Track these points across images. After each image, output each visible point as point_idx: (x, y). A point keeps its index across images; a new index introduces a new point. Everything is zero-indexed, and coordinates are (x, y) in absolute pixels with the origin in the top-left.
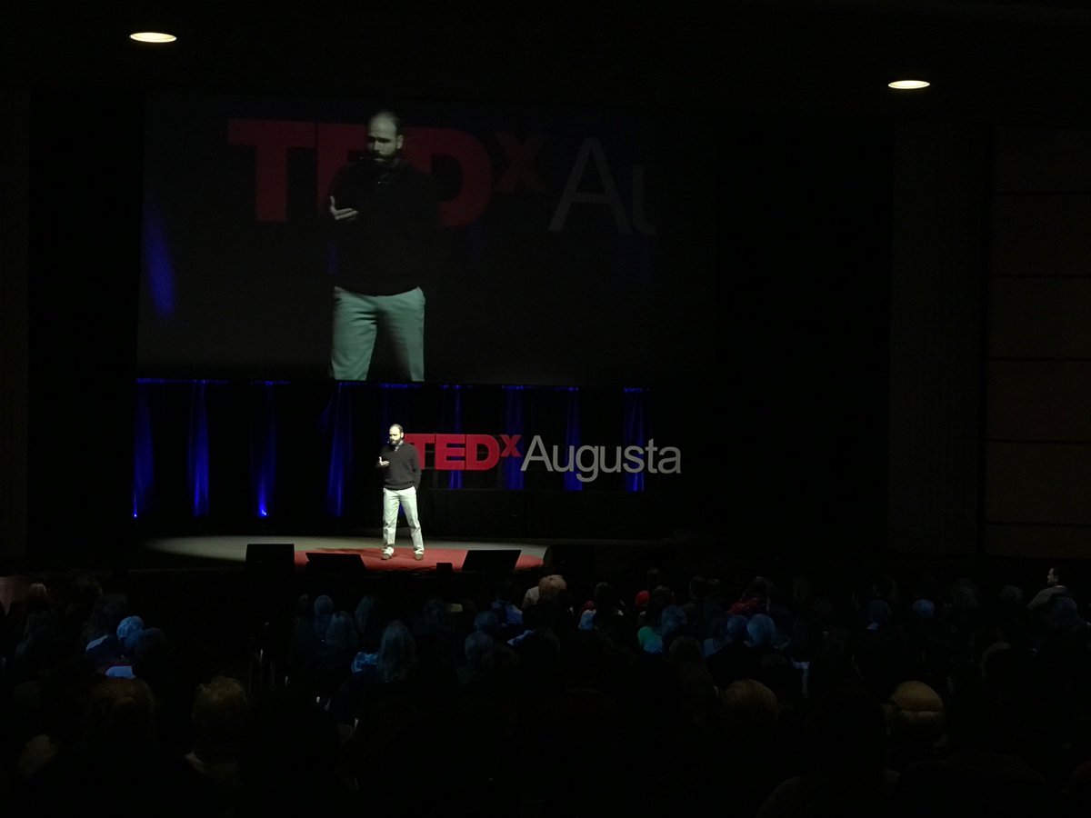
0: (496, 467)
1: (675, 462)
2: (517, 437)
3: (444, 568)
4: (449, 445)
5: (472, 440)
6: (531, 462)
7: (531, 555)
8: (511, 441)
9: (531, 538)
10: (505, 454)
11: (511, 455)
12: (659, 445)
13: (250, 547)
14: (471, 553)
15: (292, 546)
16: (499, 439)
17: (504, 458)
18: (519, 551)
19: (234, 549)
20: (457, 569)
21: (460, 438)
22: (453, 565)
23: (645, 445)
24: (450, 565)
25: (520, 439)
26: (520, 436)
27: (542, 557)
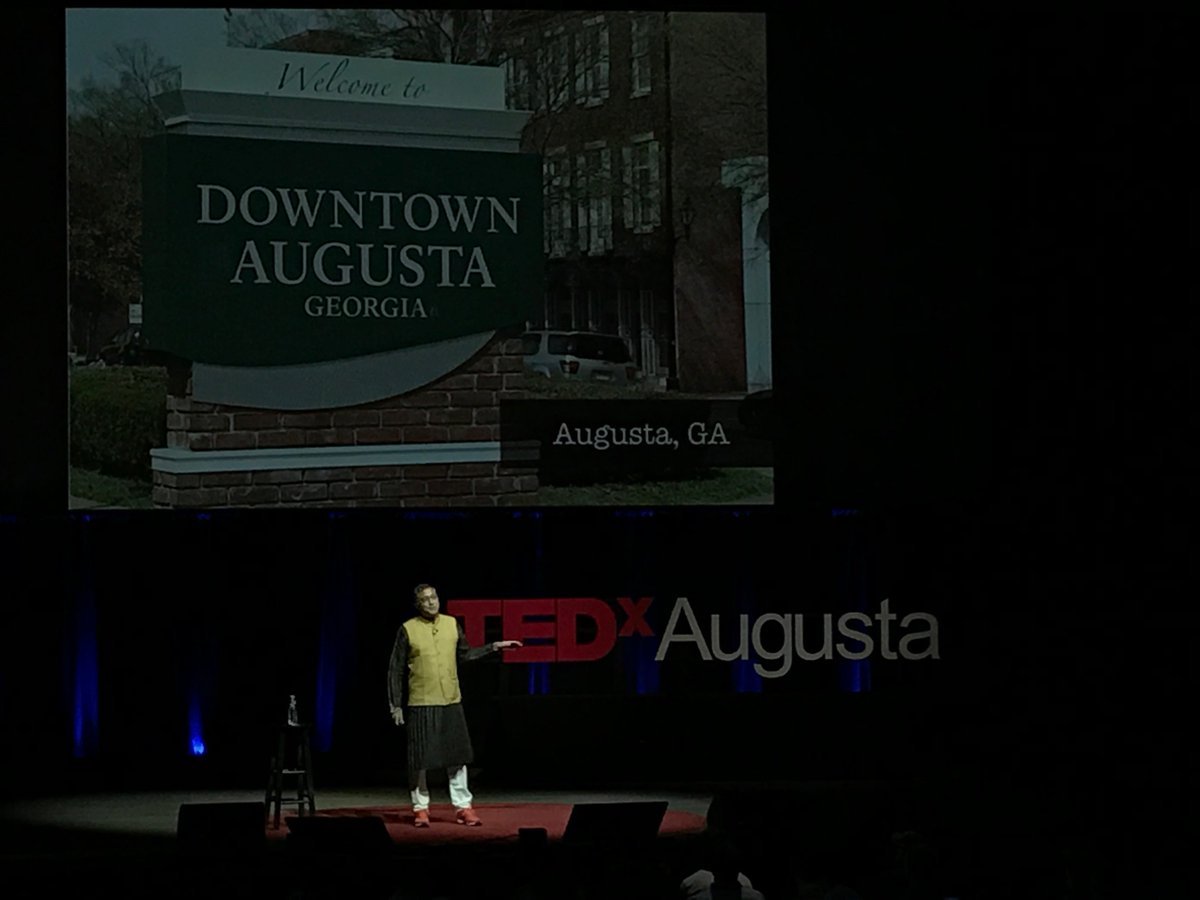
0: (611, 655)
3: (533, 837)
7: (685, 813)
9: (683, 782)
12: (900, 609)
13: (184, 808)
14: (578, 809)
16: (614, 605)
17: (625, 639)
18: (664, 805)
19: (158, 815)
20: (556, 840)
22: (549, 834)
23: (872, 610)
24: (542, 832)
25: (652, 604)
27: (705, 815)
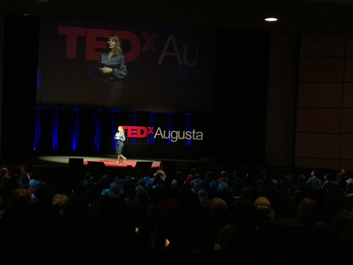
0: (146, 137)
1: (201, 137)
2: (153, 128)
4: (132, 130)
5: (139, 128)
6: (157, 136)
7: (156, 164)
8: (151, 129)
9: (156, 158)
10: (149, 133)
11: (151, 133)
12: (196, 131)
13: (70, 159)
14: (137, 162)
15: (83, 159)
16: (147, 128)
17: (149, 134)
18: (153, 162)
19: (65, 160)
20: (133, 167)
21: (135, 128)
22: (132, 166)
23: (192, 131)
24: (131, 166)
25: (154, 128)
26: (154, 127)
27: (160, 164)
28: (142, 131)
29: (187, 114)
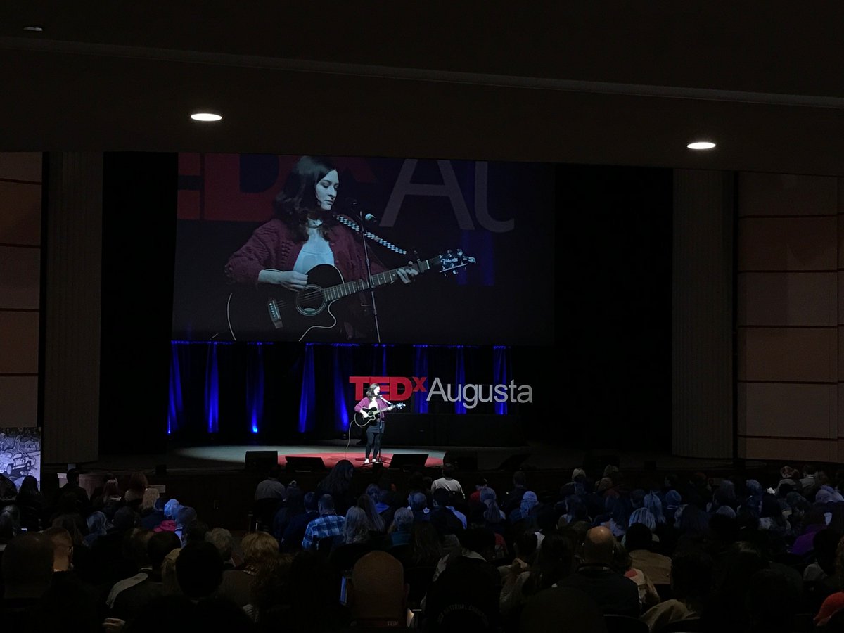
0: (410, 398)
1: (528, 395)
2: (424, 379)
4: (379, 384)
5: (394, 380)
6: (433, 395)
7: (435, 458)
8: (420, 381)
9: (435, 446)
10: (416, 390)
11: (420, 390)
12: (518, 383)
13: (248, 452)
14: (395, 456)
15: (276, 452)
16: (412, 380)
17: (415, 392)
18: (427, 455)
19: (237, 454)
20: (386, 468)
21: (386, 379)
23: (508, 384)
25: (426, 380)
26: (426, 378)
27: (442, 459)
28: (400, 386)
29: (495, 347)
